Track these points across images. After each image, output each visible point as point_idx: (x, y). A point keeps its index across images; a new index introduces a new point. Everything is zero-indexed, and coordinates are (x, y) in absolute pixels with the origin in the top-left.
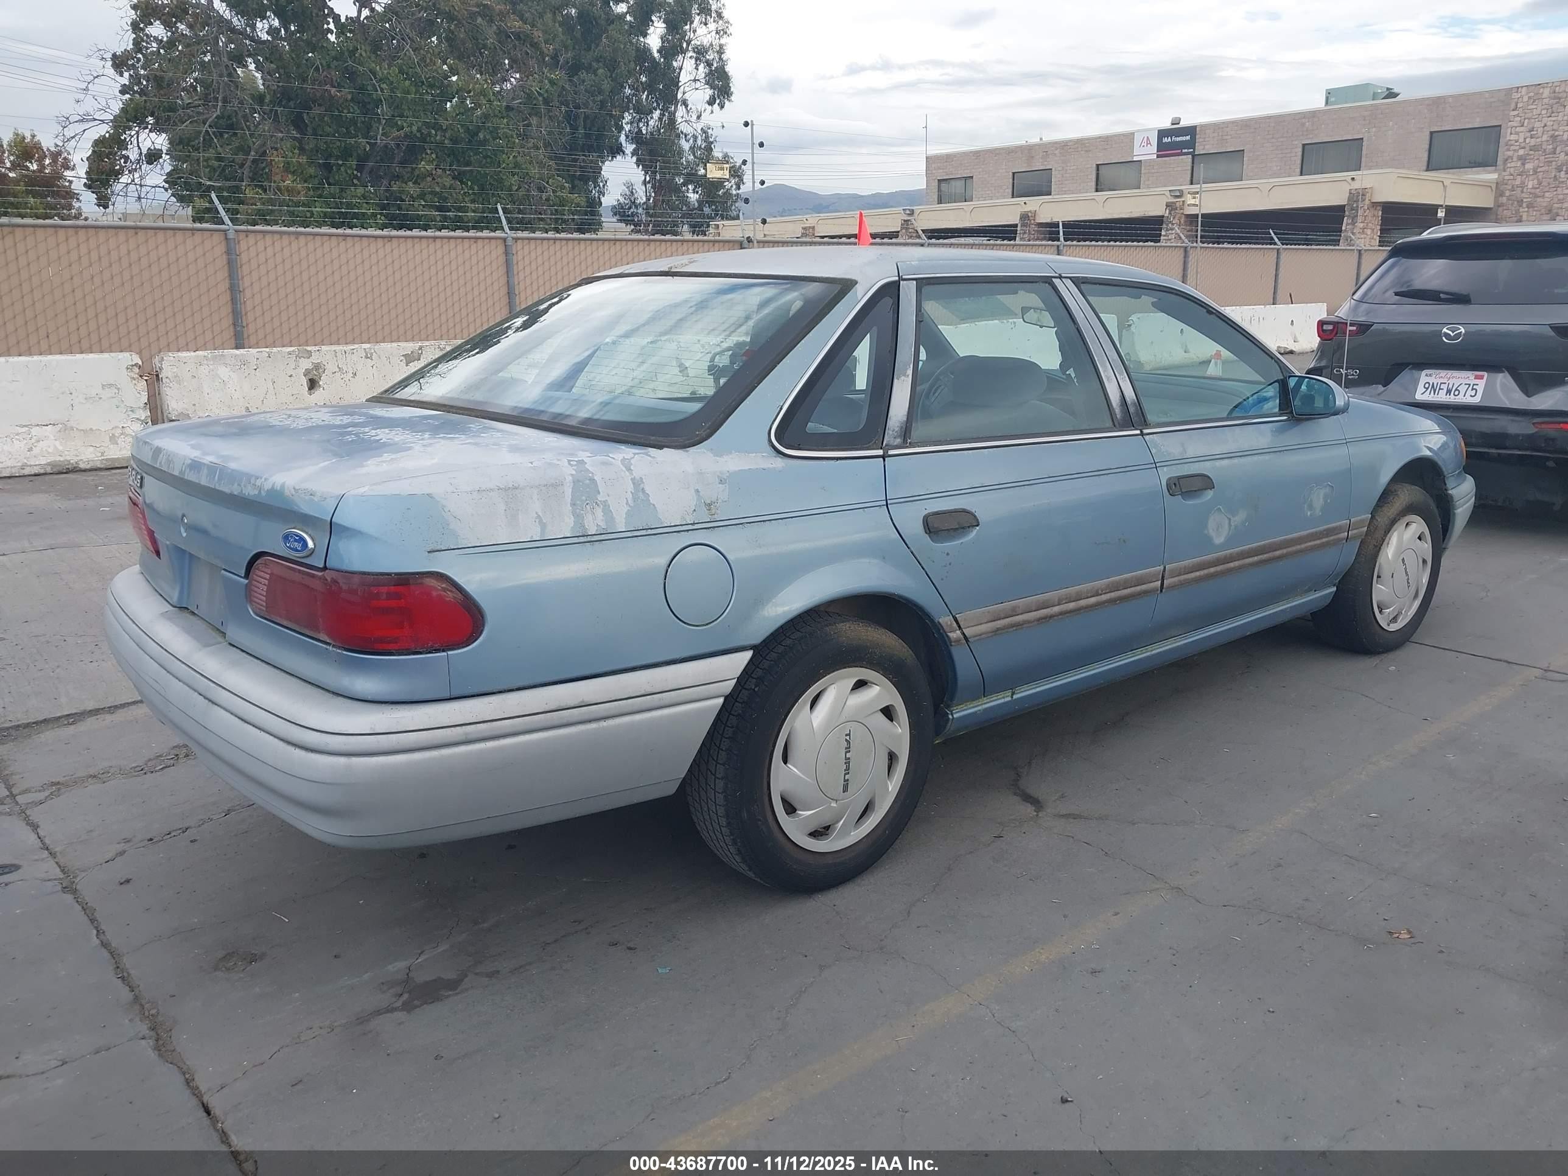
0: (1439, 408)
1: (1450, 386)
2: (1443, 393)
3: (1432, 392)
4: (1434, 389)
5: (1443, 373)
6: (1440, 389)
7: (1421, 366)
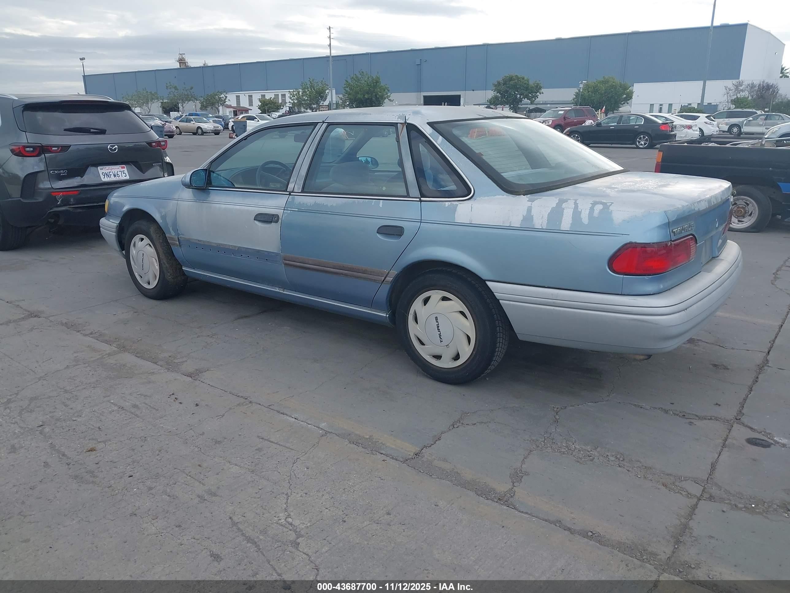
0: (113, 184)
1: (114, 173)
2: (112, 176)
3: (108, 177)
4: (108, 175)
5: (107, 167)
6: (110, 175)
7: (96, 165)
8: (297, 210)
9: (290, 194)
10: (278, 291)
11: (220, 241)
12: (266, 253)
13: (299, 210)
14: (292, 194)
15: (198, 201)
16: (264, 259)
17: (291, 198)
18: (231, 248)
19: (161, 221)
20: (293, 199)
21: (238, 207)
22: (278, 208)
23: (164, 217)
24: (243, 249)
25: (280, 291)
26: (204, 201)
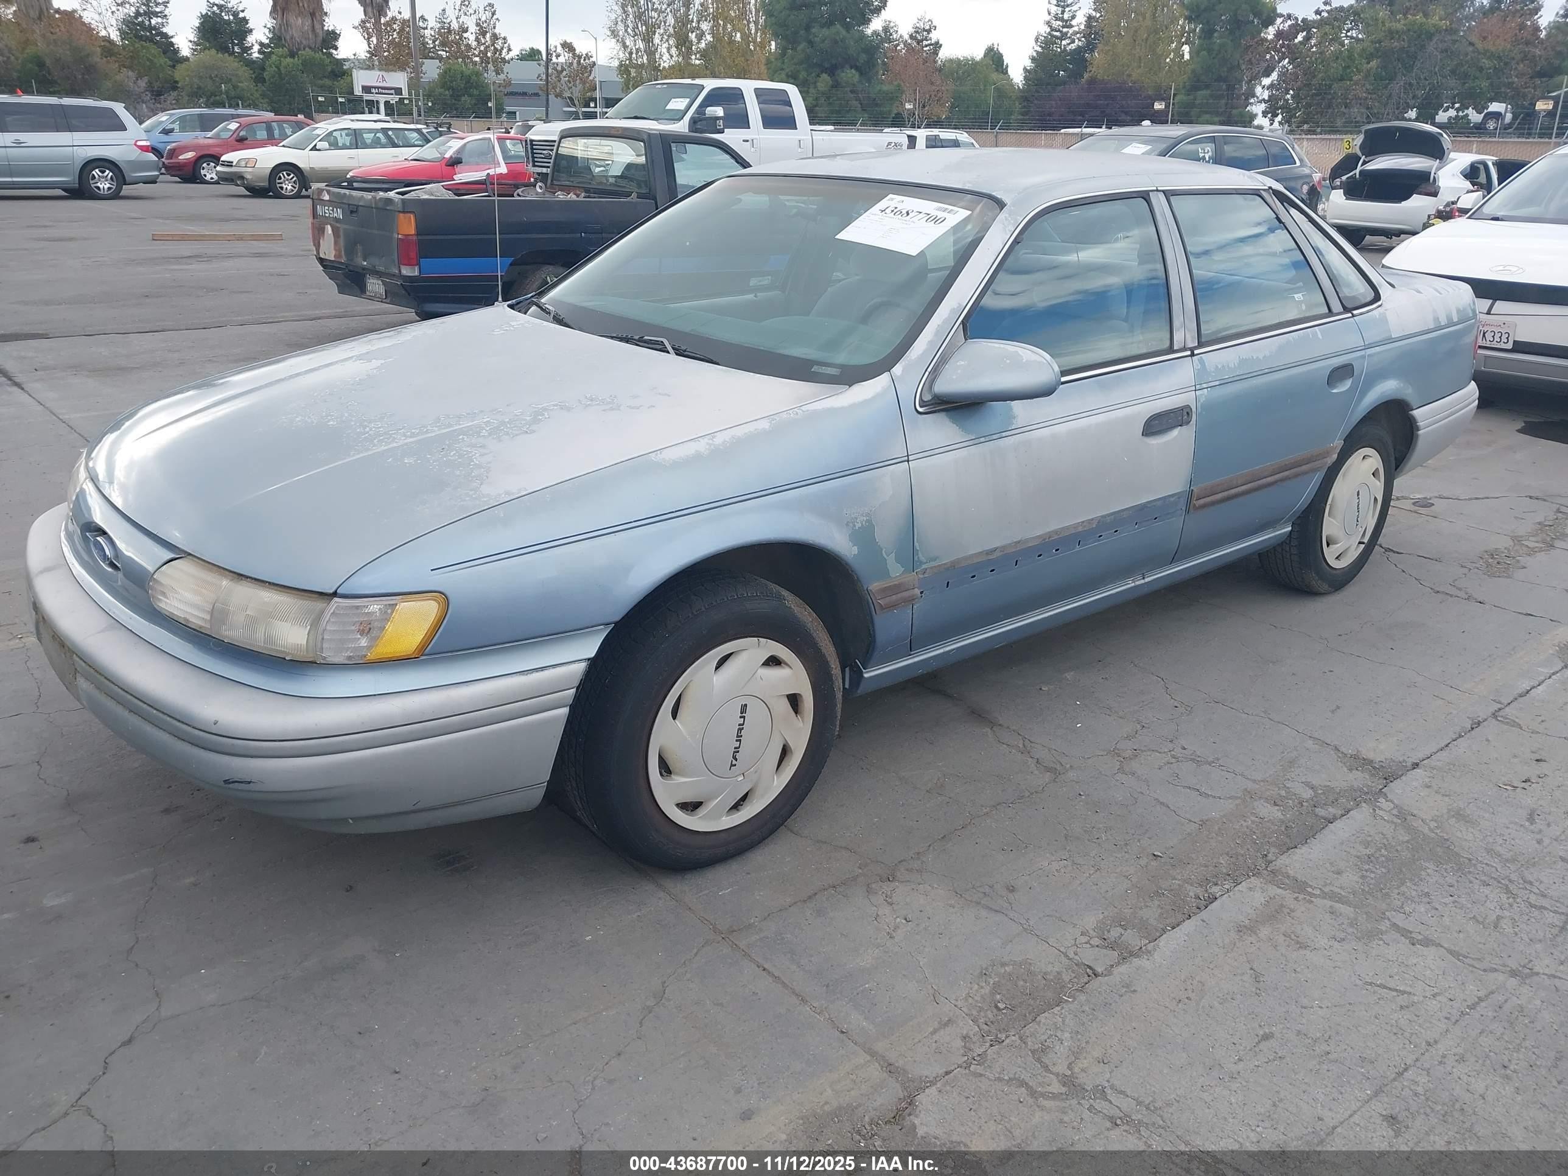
8: (1217, 383)
9: (1193, 355)
10: (1133, 584)
11: (1053, 526)
12: (1159, 503)
13: (1222, 382)
14: (1196, 352)
15: (982, 440)
16: (1151, 519)
17: (1197, 361)
18: (1080, 529)
19: (855, 550)
20: (1201, 362)
21: (1101, 418)
22: (1183, 390)
23: (864, 535)
24: (1108, 518)
25: (1138, 583)
26: (1004, 434)
